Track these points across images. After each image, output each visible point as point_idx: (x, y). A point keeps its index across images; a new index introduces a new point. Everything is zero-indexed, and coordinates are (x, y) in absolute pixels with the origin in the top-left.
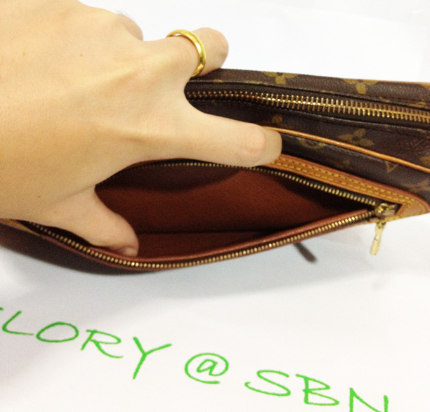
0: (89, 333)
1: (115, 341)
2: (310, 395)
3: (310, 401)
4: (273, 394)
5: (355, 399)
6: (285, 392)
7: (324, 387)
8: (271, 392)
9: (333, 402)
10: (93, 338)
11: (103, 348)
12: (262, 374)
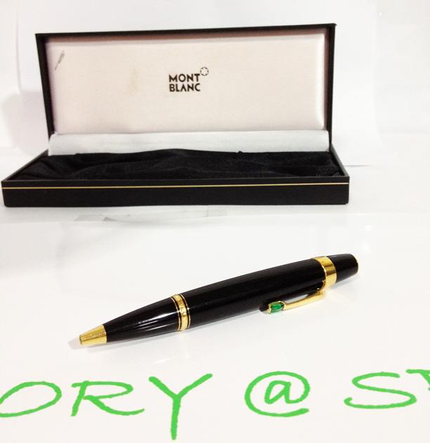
0: (78, 388)
1: (124, 390)
4: (393, 406)
6: (408, 398)
8: (388, 403)
10: (87, 393)
11: (106, 405)
12: (360, 382)
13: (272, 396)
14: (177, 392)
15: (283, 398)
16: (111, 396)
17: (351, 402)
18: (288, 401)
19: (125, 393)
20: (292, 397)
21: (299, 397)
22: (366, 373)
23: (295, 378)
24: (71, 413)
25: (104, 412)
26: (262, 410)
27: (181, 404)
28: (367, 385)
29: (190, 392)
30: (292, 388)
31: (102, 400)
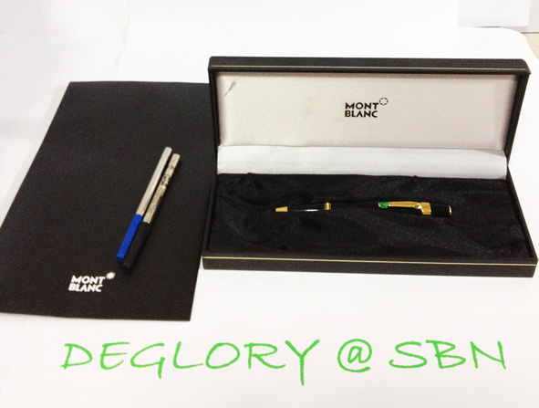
0: (248, 348)
1: (273, 350)
2: (441, 358)
3: (443, 365)
5: (477, 352)
6: (422, 361)
7: (450, 347)
8: (412, 364)
9: (460, 360)
10: (254, 352)
12: (400, 348)
13: (353, 356)
14: (301, 353)
15: (357, 359)
16: (267, 355)
17: (393, 363)
20: (363, 359)
22: (403, 342)
23: (364, 344)
24: (248, 366)
25: (265, 366)
26: (347, 367)
27: (304, 361)
28: (403, 351)
29: (309, 353)
30: (362, 351)
31: (262, 357)
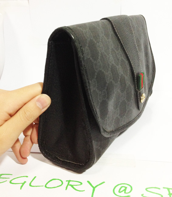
10: (70, 184)
11: (75, 188)
12: (148, 190)
14: (94, 186)
18: (125, 193)
19: (80, 185)
20: (126, 192)
21: (129, 192)
22: (150, 187)
23: (128, 186)
24: (65, 189)
25: (74, 190)
26: (117, 194)
27: (95, 190)
28: (149, 191)
29: (98, 187)
30: (127, 189)
31: (73, 186)
